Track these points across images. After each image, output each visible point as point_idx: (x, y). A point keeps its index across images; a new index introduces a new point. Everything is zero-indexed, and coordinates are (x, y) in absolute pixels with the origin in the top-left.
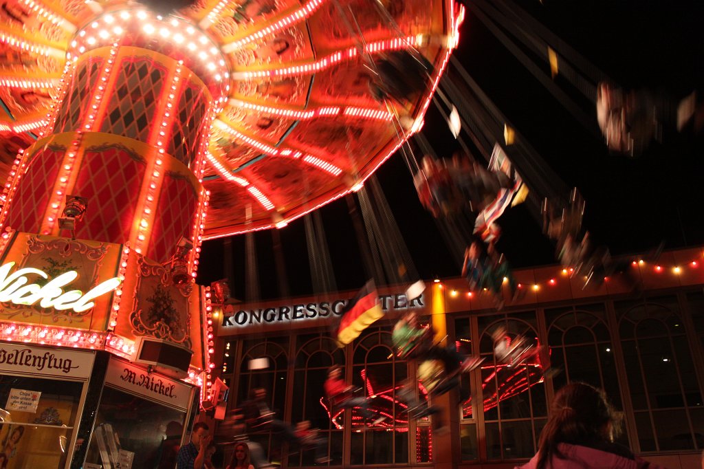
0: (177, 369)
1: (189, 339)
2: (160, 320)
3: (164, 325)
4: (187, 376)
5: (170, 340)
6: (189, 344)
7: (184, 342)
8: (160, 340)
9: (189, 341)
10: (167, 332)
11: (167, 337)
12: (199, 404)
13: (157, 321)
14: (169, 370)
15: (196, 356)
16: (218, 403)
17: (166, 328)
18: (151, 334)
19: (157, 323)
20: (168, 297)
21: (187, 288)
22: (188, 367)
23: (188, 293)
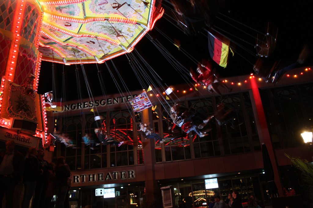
0: (31, 131)
1: (36, 118)
2: (21, 110)
4: (36, 134)
5: (27, 118)
7: (33, 119)
8: (22, 119)
9: (36, 119)
10: (25, 115)
11: (25, 117)
12: (42, 145)
13: (20, 111)
14: (27, 132)
15: (39, 125)
16: (51, 145)
17: (25, 113)
18: (18, 116)
20: (25, 100)
21: (34, 95)
22: (36, 130)
23: (34, 98)
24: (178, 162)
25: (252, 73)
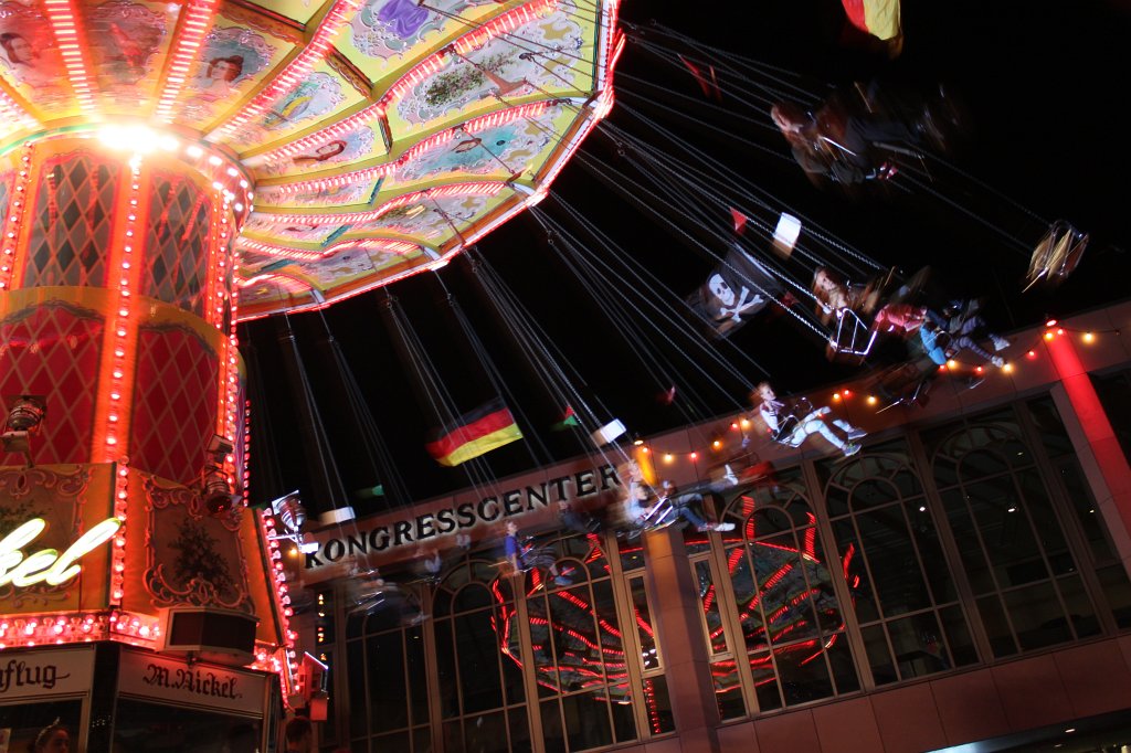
0: (236, 651)
1: (249, 598)
2: (195, 576)
3: (204, 582)
4: (255, 659)
5: (218, 605)
6: (250, 607)
7: (241, 604)
8: (201, 609)
9: (249, 602)
10: (211, 593)
11: (211, 601)
12: (282, 702)
13: (191, 578)
14: (223, 655)
15: (264, 624)
16: (313, 695)
17: (208, 587)
18: (185, 600)
19: (192, 582)
20: (204, 536)
21: (233, 516)
22: (254, 644)
23: (236, 524)
24: (810, 707)
25: (1051, 319)
